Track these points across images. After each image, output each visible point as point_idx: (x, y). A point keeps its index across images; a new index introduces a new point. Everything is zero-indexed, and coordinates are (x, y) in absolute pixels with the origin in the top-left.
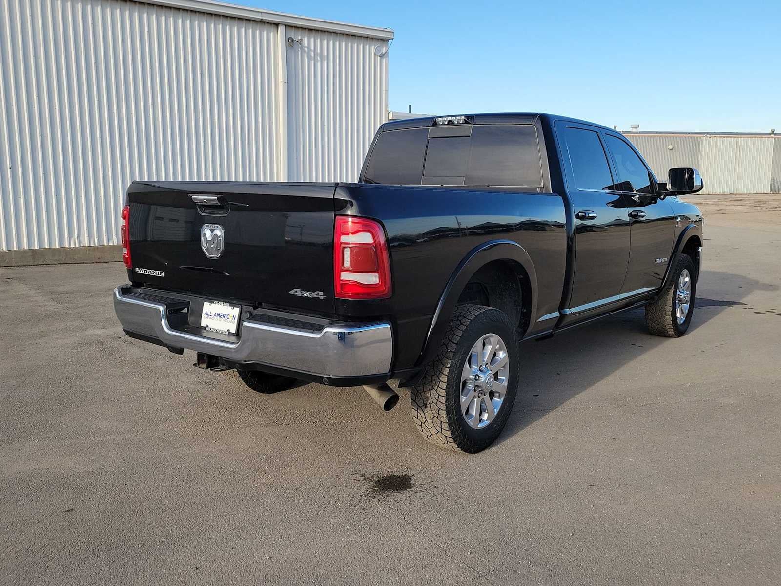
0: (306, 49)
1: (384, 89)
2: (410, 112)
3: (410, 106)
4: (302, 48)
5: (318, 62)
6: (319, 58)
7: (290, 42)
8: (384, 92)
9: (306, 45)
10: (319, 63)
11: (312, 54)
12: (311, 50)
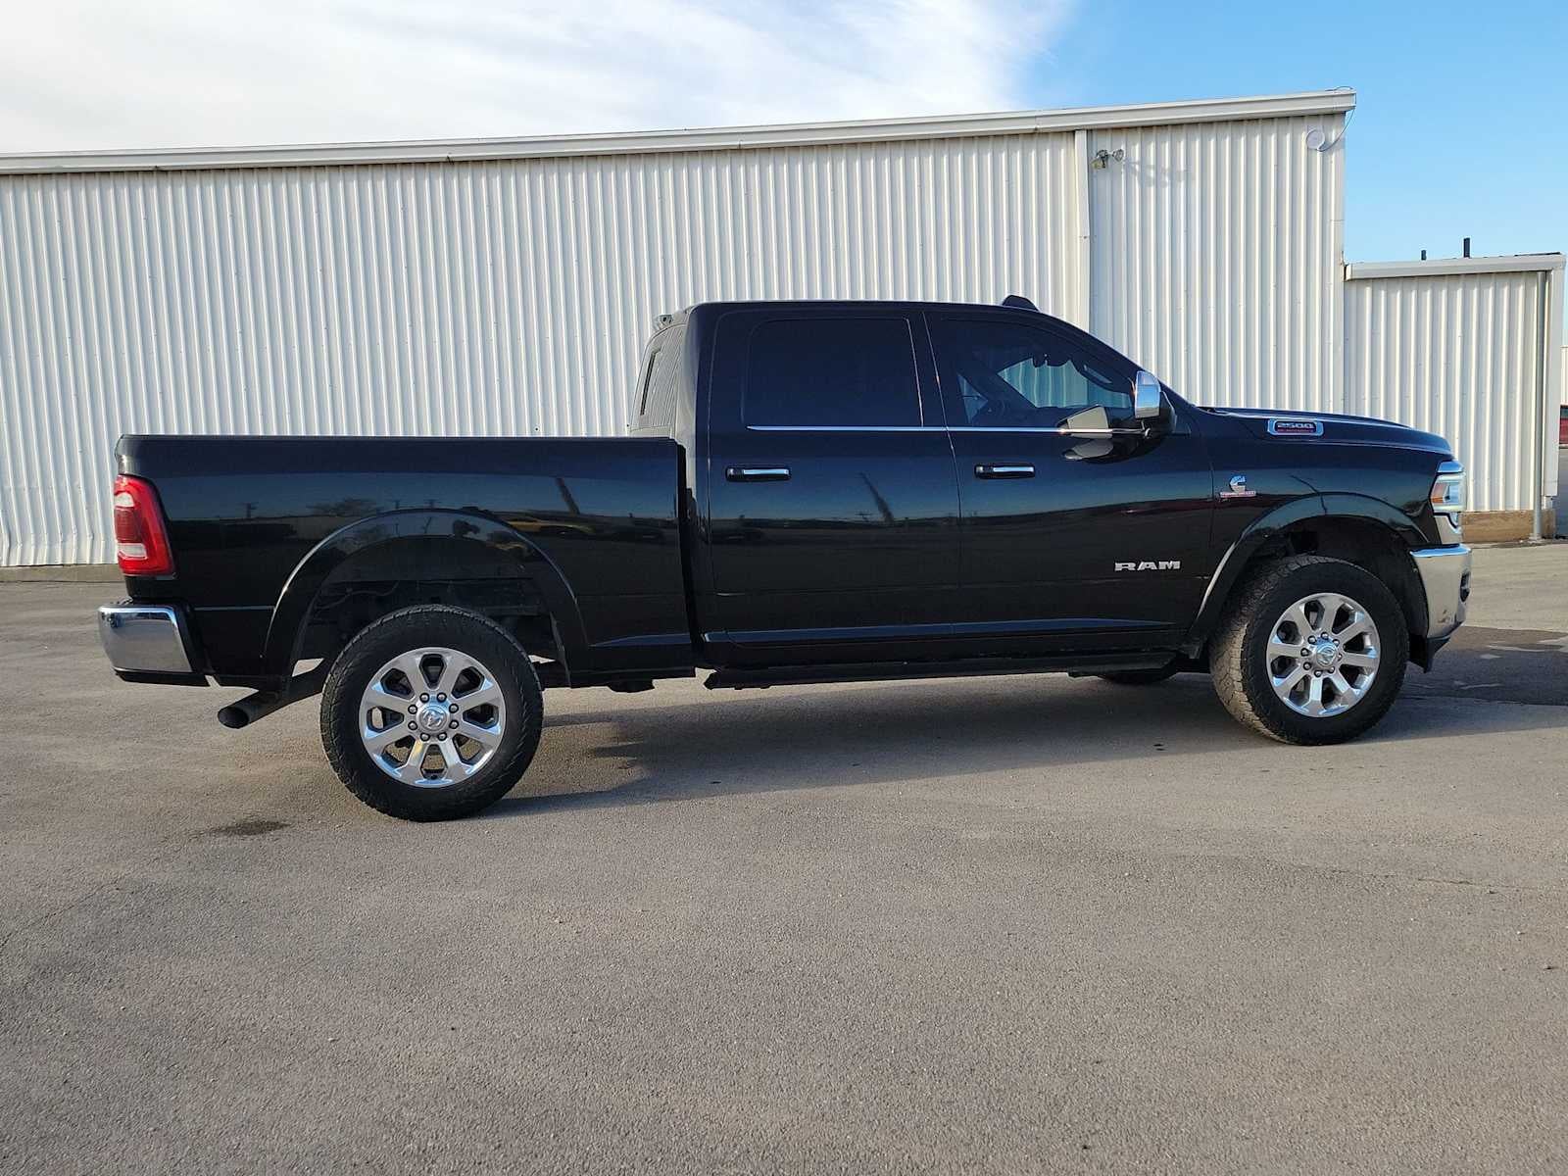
0: (1137, 167)
1: (1333, 218)
2: (1467, 254)
3: (1467, 242)
4: (1129, 166)
5: (1165, 186)
6: (1167, 180)
7: (1101, 161)
8: (1333, 222)
9: (1137, 158)
10: (1167, 190)
11: (1152, 173)
12: (1150, 167)
